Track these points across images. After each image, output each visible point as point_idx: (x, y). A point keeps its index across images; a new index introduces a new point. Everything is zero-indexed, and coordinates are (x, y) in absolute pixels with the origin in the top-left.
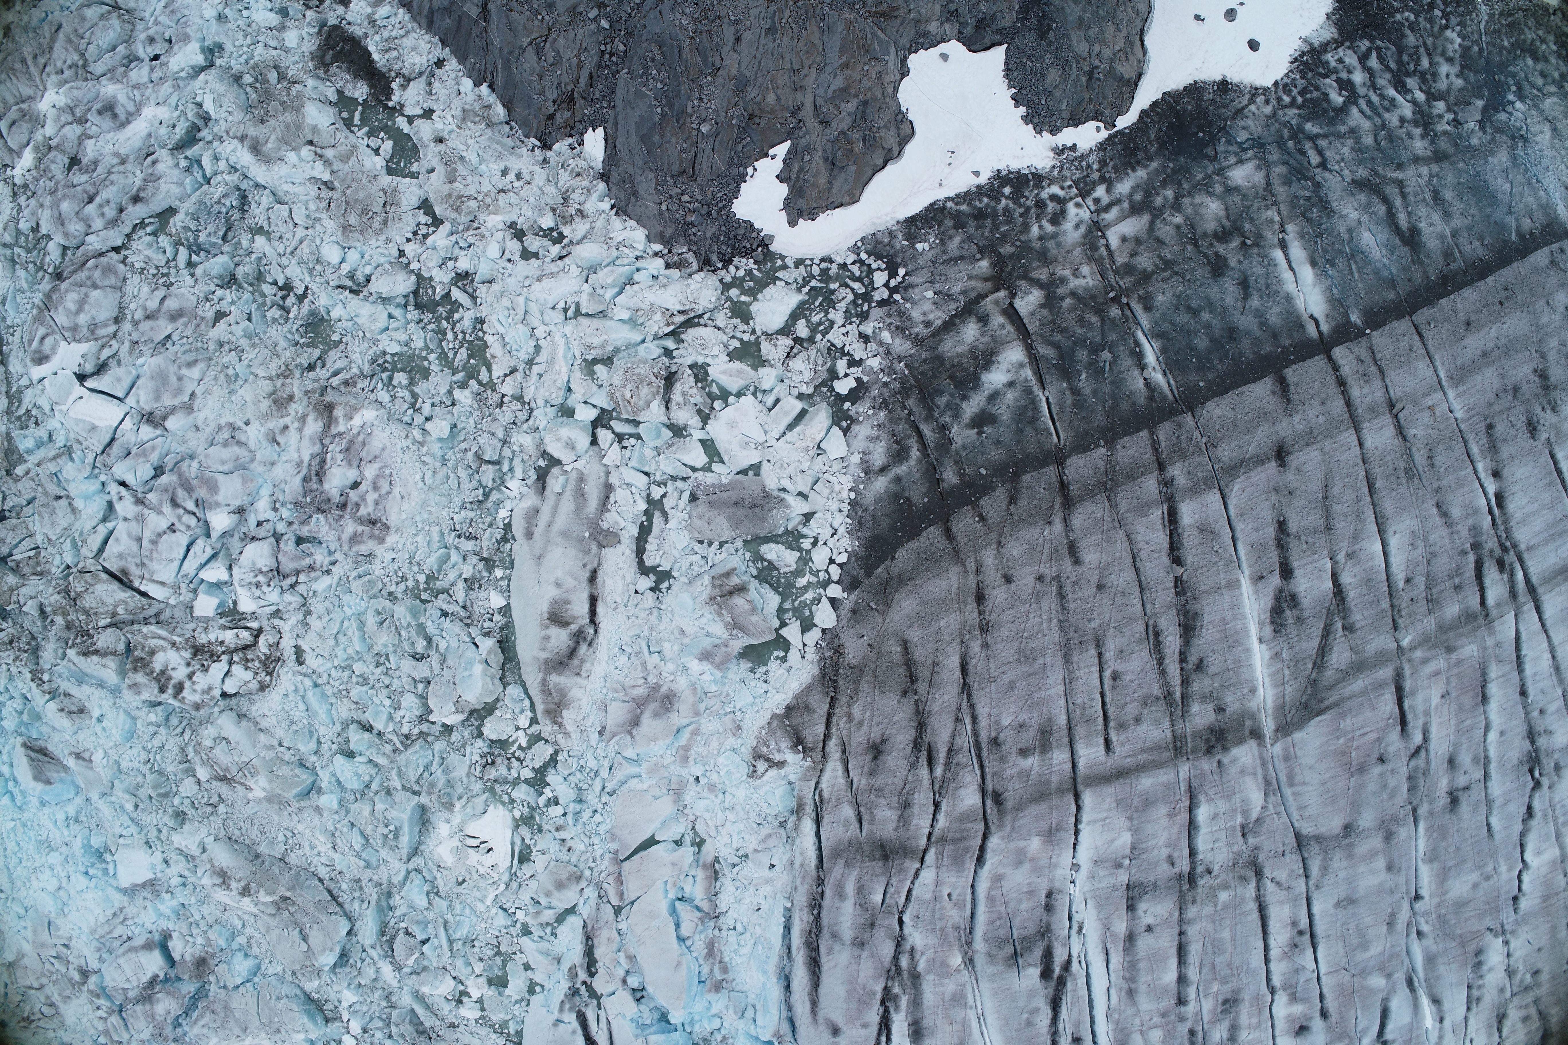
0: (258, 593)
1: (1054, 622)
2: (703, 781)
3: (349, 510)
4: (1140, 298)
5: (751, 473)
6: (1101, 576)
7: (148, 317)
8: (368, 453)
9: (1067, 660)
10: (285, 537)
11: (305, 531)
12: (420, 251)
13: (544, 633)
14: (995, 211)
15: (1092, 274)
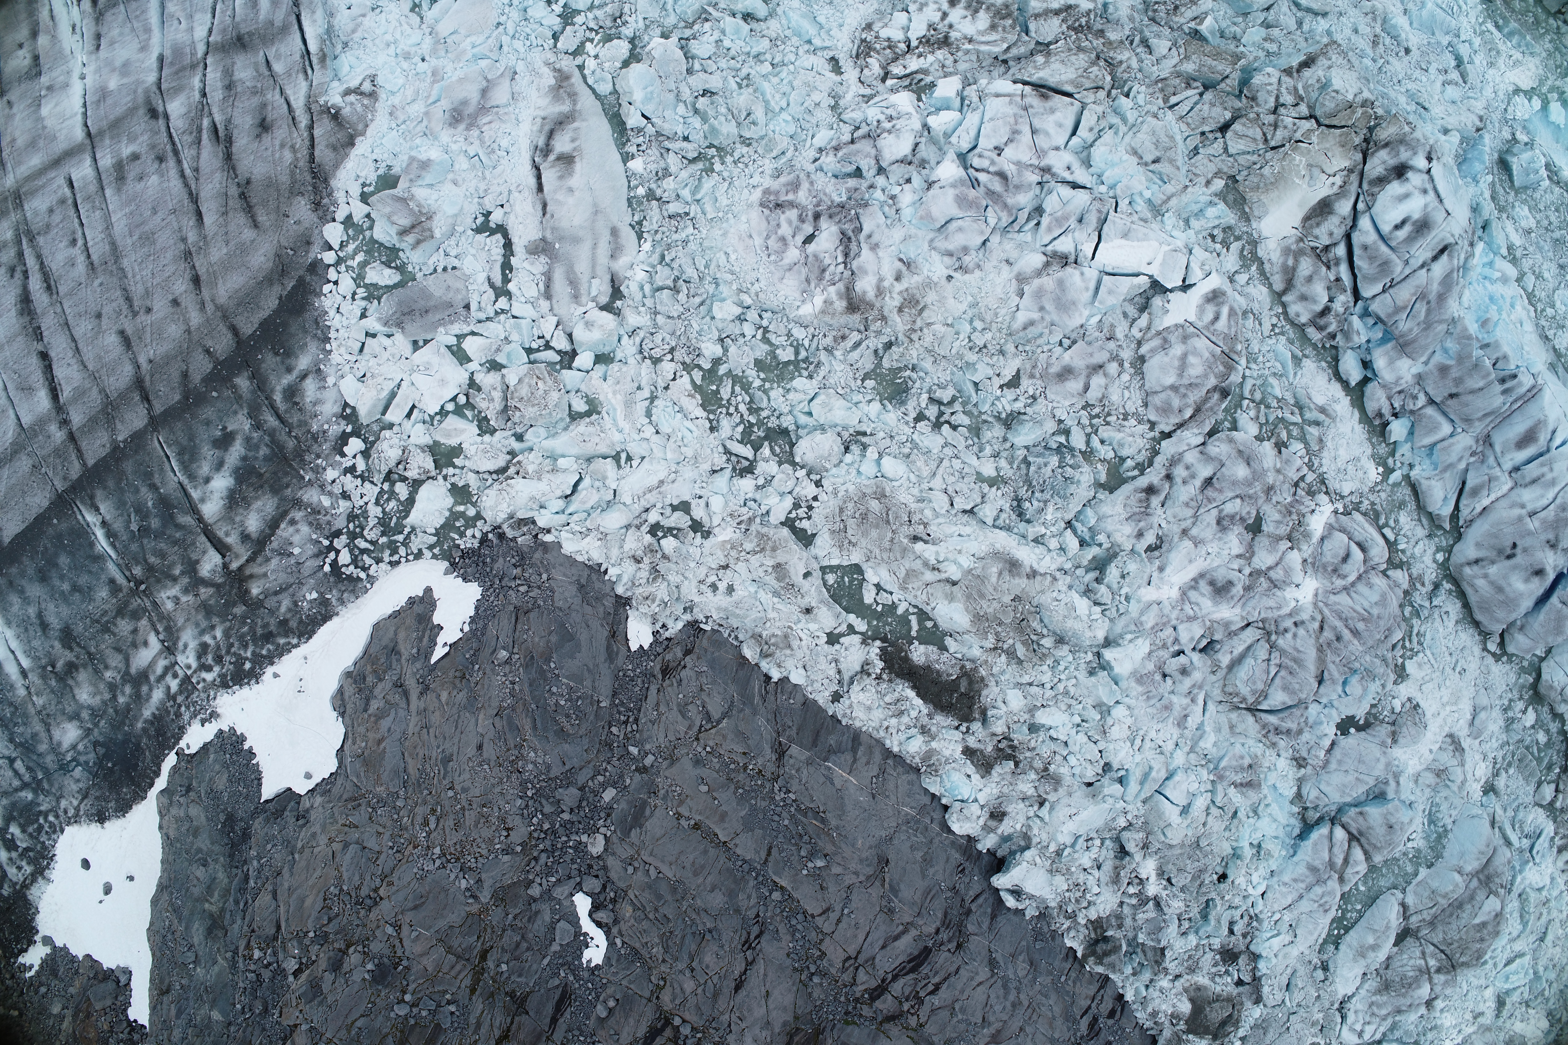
0: (889, 112)
1: (130, 276)
2: (417, 59)
3: (810, 214)
4: (121, 590)
5: (421, 343)
6: (100, 325)
7: (1101, 367)
8: (800, 272)
9: (113, 244)
10: (873, 171)
11: (852, 183)
12: (797, 489)
13: (577, 143)
14: (255, 645)
15: (164, 604)
